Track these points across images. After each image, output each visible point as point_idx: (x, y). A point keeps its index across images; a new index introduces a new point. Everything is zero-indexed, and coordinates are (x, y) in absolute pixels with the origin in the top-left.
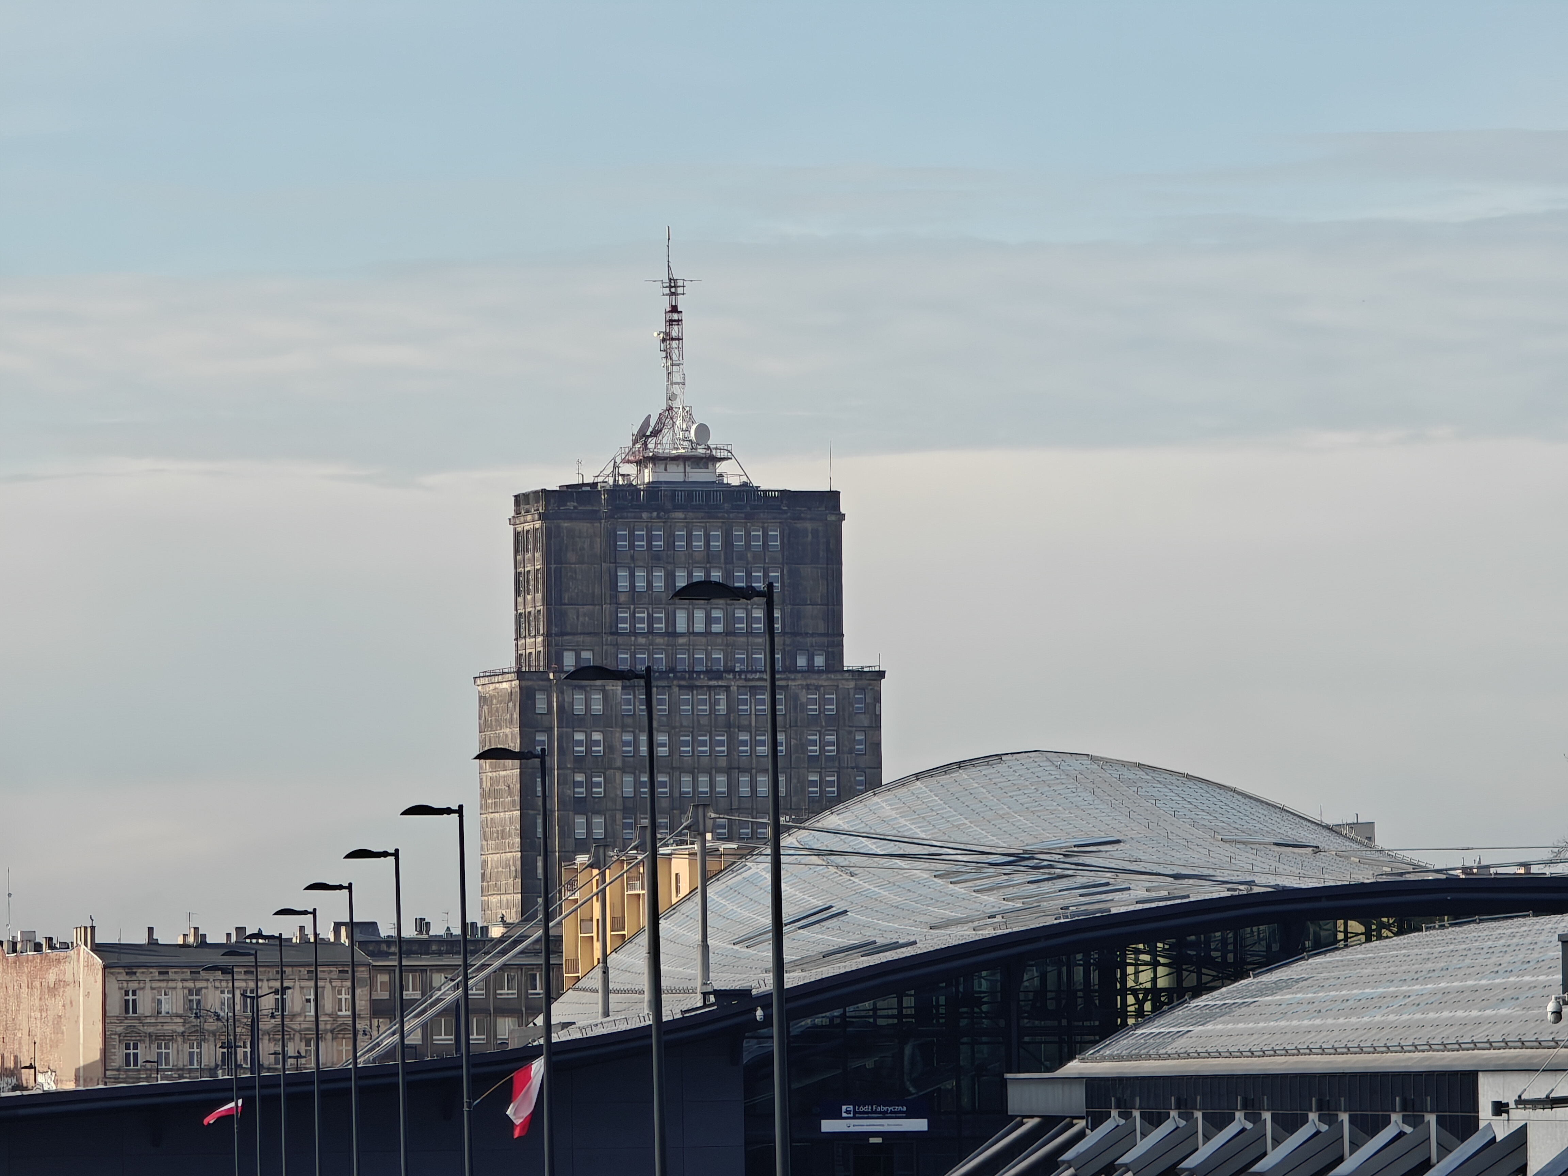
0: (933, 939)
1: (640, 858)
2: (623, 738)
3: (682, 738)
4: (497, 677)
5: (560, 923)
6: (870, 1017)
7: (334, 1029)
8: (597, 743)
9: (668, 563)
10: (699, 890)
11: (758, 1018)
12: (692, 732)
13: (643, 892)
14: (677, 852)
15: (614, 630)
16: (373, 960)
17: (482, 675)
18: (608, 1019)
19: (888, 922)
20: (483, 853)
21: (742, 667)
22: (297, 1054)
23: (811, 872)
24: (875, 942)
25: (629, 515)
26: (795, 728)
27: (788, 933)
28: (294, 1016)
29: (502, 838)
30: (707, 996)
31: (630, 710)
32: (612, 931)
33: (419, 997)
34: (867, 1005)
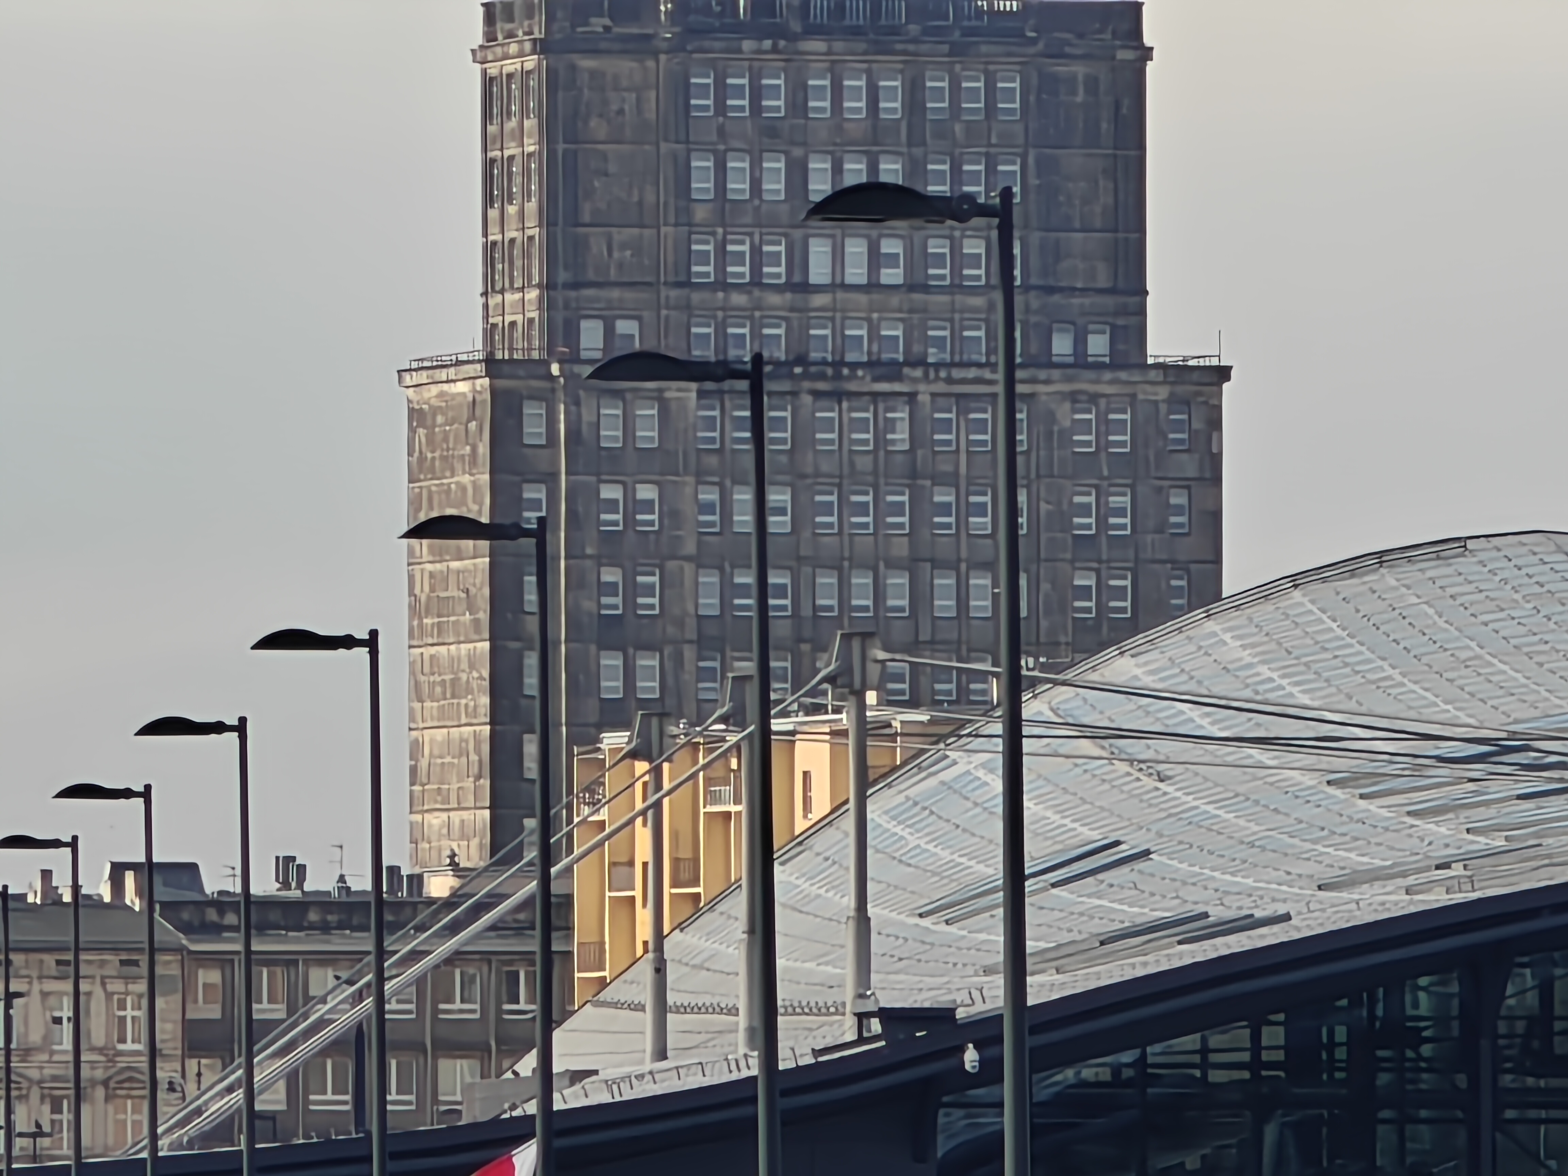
0: (1323, 910)
1: (732, 739)
2: (700, 497)
3: (818, 498)
4: (445, 371)
5: (569, 869)
6: (1193, 1066)
7: (109, 1078)
8: (648, 506)
9: (793, 143)
10: (851, 805)
11: (968, 1067)
12: (840, 486)
13: (738, 808)
14: (806, 728)
15: (682, 278)
16: (189, 940)
17: (415, 365)
18: (664, 1065)
19: (1233, 874)
20: (413, 726)
21: (942, 356)
22: (33, 1129)
23: (1079, 770)
24: (1206, 915)
25: (718, 45)
26: (1048, 480)
27: (1034, 893)
28: (27, 1052)
29: (453, 696)
30: (865, 1022)
31: (712, 440)
32: (674, 885)
33: (282, 1015)
34: (1191, 1041)
